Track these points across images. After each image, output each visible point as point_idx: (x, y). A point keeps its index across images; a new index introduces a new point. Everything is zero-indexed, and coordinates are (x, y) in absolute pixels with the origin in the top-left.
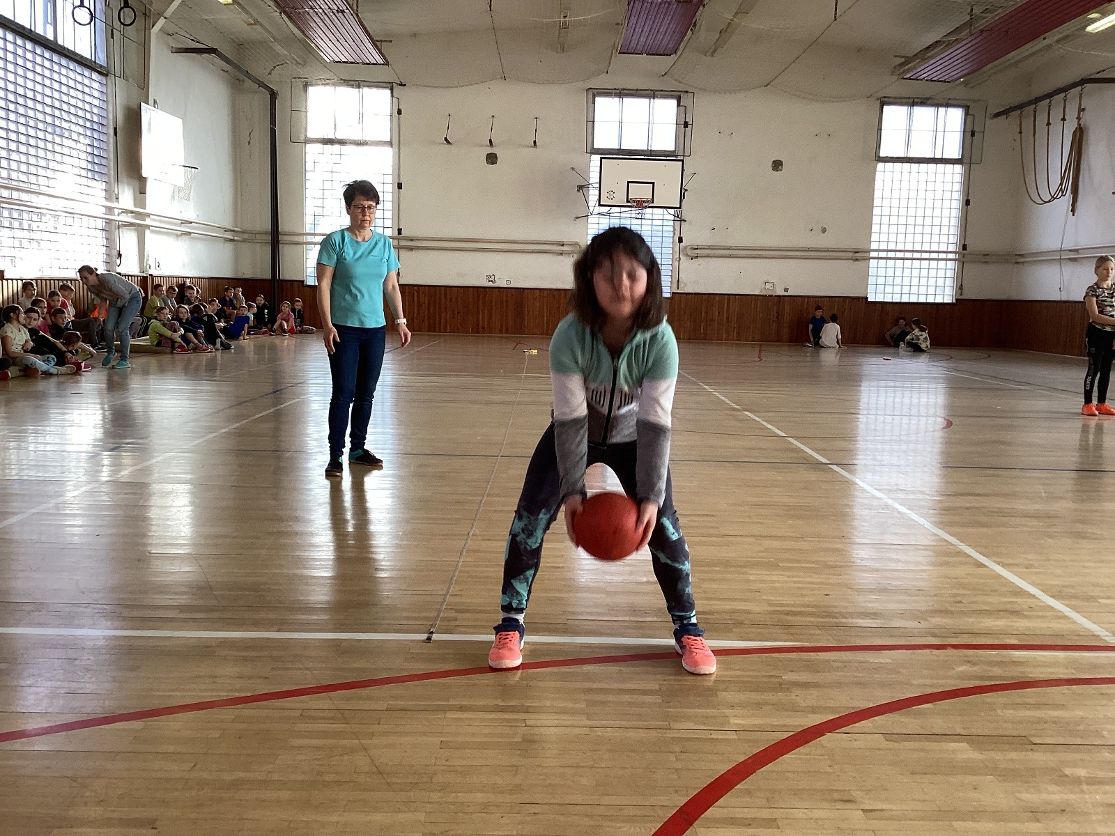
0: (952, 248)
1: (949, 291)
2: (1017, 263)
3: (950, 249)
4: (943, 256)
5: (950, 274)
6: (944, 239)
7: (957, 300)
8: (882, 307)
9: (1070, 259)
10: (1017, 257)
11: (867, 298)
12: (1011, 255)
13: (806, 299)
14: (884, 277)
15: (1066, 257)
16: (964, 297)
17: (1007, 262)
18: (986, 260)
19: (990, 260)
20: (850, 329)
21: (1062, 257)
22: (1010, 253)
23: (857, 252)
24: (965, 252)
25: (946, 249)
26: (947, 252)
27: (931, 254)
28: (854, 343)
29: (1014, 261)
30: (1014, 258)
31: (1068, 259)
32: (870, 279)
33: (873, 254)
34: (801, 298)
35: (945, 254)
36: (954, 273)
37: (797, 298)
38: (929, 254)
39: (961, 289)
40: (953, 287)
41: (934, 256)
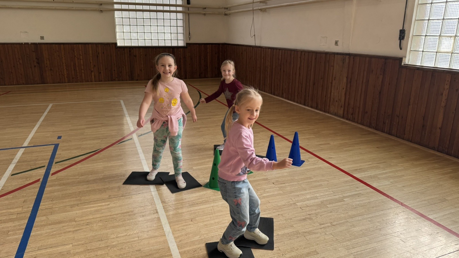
1: (181, 37)
2: (226, 15)
3: (178, 3)
4: (173, 9)
5: (180, 23)
7: (187, 44)
8: (130, 51)
9: (261, 10)
10: (226, 10)
11: (116, 44)
12: (222, 8)
13: (62, 46)
14: (129, 26)
15: (257, 8)
16: (192, 41)
17: (219, 14)
18: (204, 13)
19: (207, 13)
20: (106, 69)
21: (254, 9)
22: (221, 7)
23: (101, 4)
24: (189, 6)
25: (175, 4)
26: (176, 6)
27: (164, 7)
28: (111, 81)
29: (224, 13)
30: (223, 11)
31: (258, 9)
32: (117, 27)
33: (116, 6)
34: (57, 45)
35: (175, 7)
36: (183, 22)
37: (54, 45)
38: (162, 7)
39: (189, 35)
40: (183, 33)
41: (167, 8)
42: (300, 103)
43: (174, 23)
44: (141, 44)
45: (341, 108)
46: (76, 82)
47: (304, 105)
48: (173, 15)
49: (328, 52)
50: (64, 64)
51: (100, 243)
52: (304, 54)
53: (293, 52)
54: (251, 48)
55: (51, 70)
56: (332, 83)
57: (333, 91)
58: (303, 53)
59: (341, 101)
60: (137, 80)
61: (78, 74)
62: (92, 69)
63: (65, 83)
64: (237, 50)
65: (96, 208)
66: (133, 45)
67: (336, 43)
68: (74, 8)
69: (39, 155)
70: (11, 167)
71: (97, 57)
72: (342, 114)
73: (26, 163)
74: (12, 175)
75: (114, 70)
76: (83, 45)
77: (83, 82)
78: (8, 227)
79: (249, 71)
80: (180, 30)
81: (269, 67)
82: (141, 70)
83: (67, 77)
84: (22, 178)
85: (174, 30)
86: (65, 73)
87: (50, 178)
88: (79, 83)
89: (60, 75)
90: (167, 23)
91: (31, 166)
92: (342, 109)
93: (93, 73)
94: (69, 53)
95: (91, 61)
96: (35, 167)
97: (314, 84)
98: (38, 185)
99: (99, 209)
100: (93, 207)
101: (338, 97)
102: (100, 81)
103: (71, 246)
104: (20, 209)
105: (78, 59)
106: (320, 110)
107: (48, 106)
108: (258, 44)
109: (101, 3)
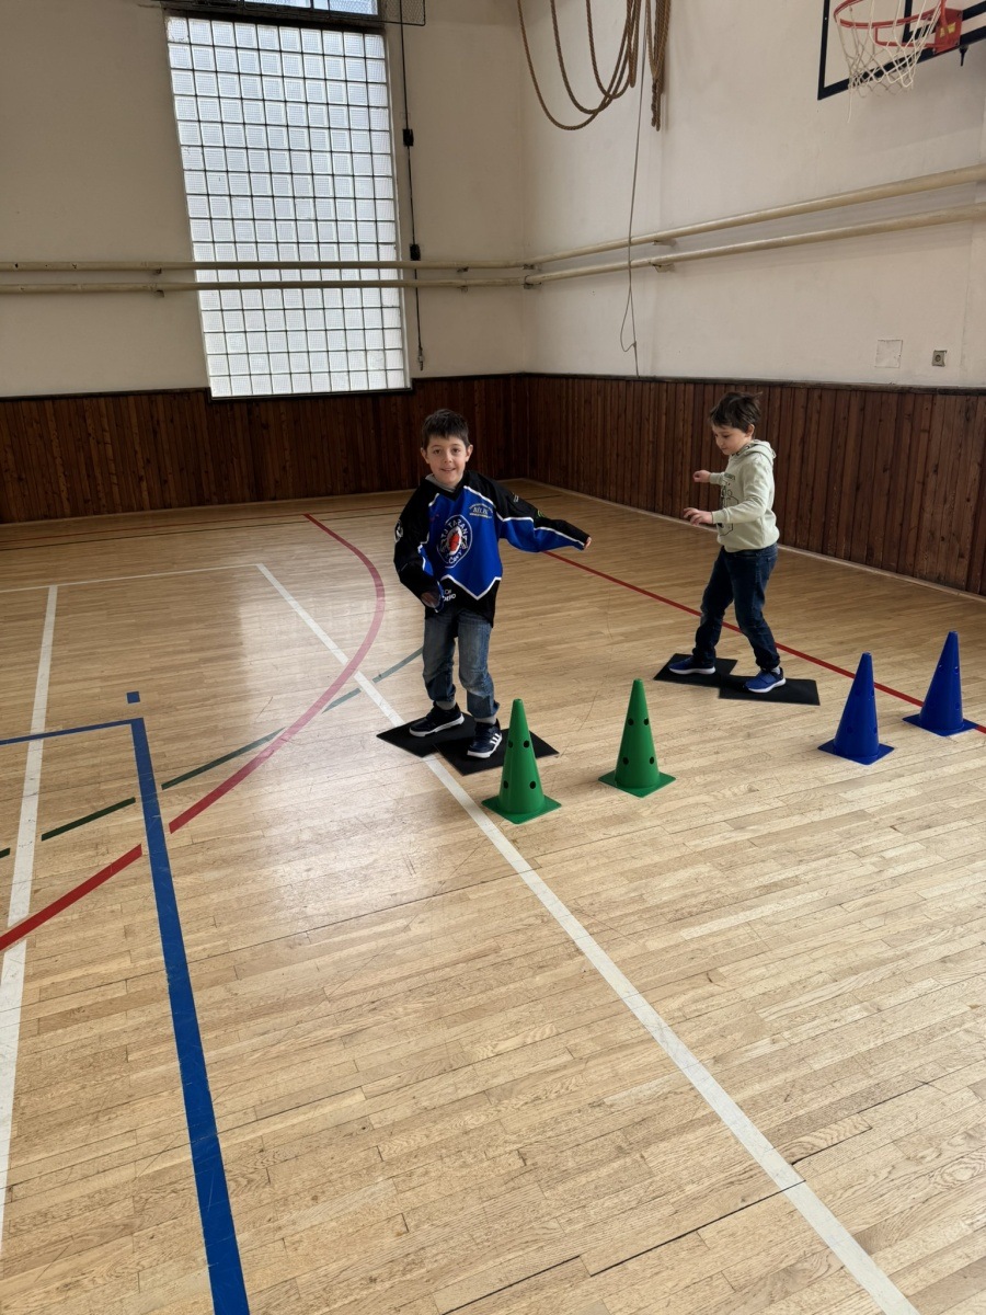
0: (388, 254)
1: (394, 360)
2: (528, 285)
3: (383, 259)
4: (369, 275)
5: (392, 318)
6: (367, 231)
7: (415, 381)
8: (250, 412)
9: (655, 266)
10: (528, 271)
11: (207, 391)
12: (514, 267)
13: (48, 404)
14: (243, 334)
15: (646, 260)
16: (428, 372)
17: (507, 284)
18: (463, 283)
19: (472, 282)
20: (181, 470)
21: (634, 262)
22: (513, 263)
23: (159, 271)
24: (416, 263)
25: (374, 259)
26: (378, 265)
27: (344, 271)
28: (199, 504)
29: (522, 281)
30: (521, 274)
31: (650, 264)
32: (208, 339)
33: (202, 276)
34: (33, 405)
35: (375, 271)
36: (401, 316)
37: (23, 403)
38: (337, 271)
39: (421, 354)
40: (402, 349)
41: (350, 275)
42: (807, 548)
43: (373, 318)
44: (281, 388)
45: (961, 560)
46: (95, 514)
47: (823, 552)
48: (371, 295)
49: (911, 388)
50: (59, 461)
51: (449, 1079)
52: (820, 397)
53: (778, 390)
54: (622, 384)
55: (20, 479)
56: (924, 484)
57: (928, 508)
58: (816, 394)
59: (959, 540)
60: (274, 499)
61: (100, 488)
62: (142, 473)
63: (64, 517)
64: (570, 391)
65: (373, 945)
66: (258, 392)
67: (938, 358)
68: (79, 287)
69: (96, 761)
70: (29, 810)
71: (155, 433)
72: (965, 578)
73: (70, 792)
74: (46, 837)
75: (207, 472)
76: (111, 399)
77: (115, 512)
78: (117, 1035)
79: (615, 456)
80: (393, 340)
81: (690, 440)
82: (284, 468)
83: (68, 499)
84: (78, 846)
85: (374, 339)
86: (63, 488)
87: (173, 841)
88: (104, 516)
89: (46, 493)
90: (354, 318)
91: (88, 801)
92: (965, 562)
93: (144, 484)
94: (70, 425)
95: (137, 448)
96: (101, 805)
97: (858, 489)
98: (142, 867)
99: (384, 948)
100: (363, 940)
101: (950, 526)
102: (165, 508)
103: (359, 1097)
104: (126, 963)
105: (98, 443)
106: (882, 567)
107: (45, 593)
108: (645, 371)
109: (158, 267)
